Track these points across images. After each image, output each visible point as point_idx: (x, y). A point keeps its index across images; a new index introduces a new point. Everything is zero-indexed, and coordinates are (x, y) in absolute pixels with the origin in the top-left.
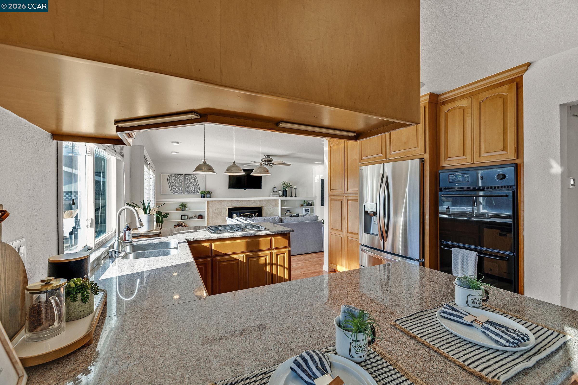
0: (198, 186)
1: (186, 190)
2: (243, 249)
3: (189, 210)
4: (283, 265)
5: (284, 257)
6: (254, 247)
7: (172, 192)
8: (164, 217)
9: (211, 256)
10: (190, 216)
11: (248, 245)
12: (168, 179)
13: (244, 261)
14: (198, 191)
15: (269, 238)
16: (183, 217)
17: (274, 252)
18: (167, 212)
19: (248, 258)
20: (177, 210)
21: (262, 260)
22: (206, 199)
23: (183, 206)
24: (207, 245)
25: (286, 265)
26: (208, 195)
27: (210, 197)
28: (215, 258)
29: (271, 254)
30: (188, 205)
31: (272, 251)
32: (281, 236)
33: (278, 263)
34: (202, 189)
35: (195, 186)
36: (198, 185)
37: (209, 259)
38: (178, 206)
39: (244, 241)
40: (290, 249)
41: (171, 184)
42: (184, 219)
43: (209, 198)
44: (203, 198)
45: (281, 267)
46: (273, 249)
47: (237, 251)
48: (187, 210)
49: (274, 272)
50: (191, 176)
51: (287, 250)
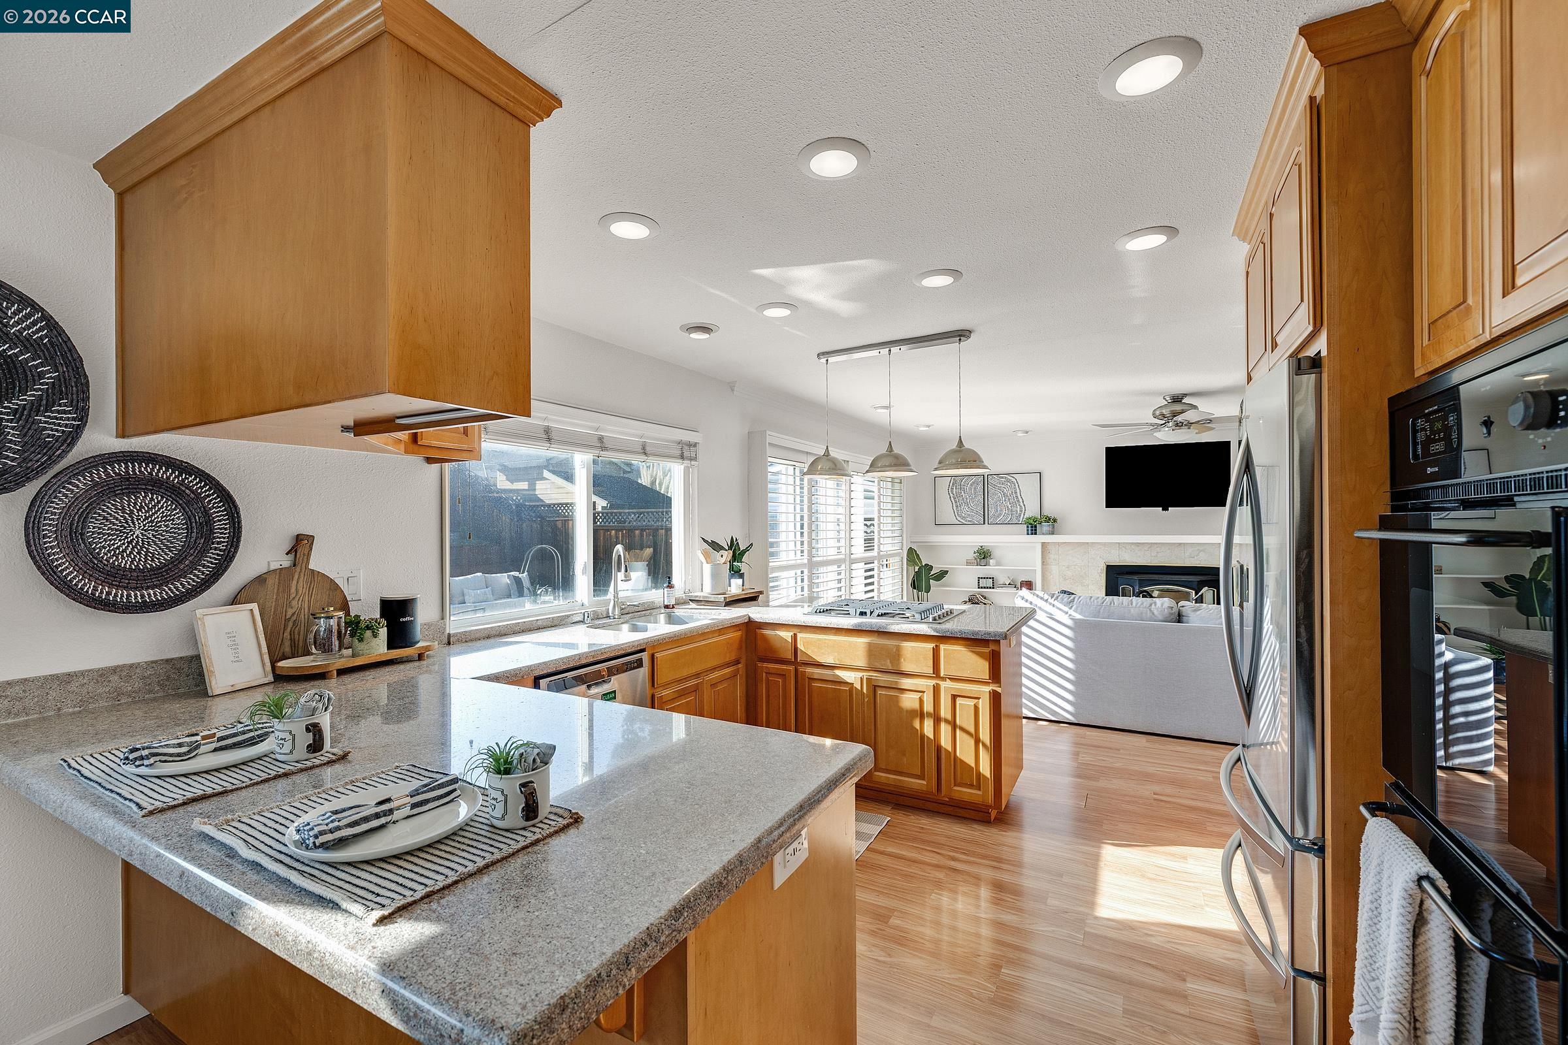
0: (1022, 504)
1: (990, 515)
2: (861, 662)
3: (998, 564)
4: (972, 730)
5: (976, 708)
6: (889, 661)
7: (959, 518)
8: (932, 579)
9: (795, 662)
10: (1002, 579)
11: (872, 652)
12: (950, 489)
13: (865, 691)
14: (1022, 515)
15: (931, 646)
16: (983, 583)
17: (944, 685)
18: (944, 567)
19: (874, 687)
20: (968, 563)
21: (909, 701)
22: (1039, 539)
23: (984, 555)
24: (787, 635)
25: (985, 735)
26: (1045, 527)
27: (1053, 534)
28: (801, 669)
29: (936, 689)
30: (996, 553)
31: (941, 683)
32: (966, 646)
33: (958, 722)
34: (1032, 511)
35: (1013, 504)
36: (1021, 500)
37: (792, 668)
38: (971, 555)
39: (862, 641)
40: (999, 690)
41: (957, 500)
42: (985, 588)
43: (1047, 534)
44: (1032, 534)
45: (965, 736)
46: (943, 679)
47: (848, 662)
48: (991, 564)
49: (945, 742)
50: (1003, 478)
51: (987, 689)
